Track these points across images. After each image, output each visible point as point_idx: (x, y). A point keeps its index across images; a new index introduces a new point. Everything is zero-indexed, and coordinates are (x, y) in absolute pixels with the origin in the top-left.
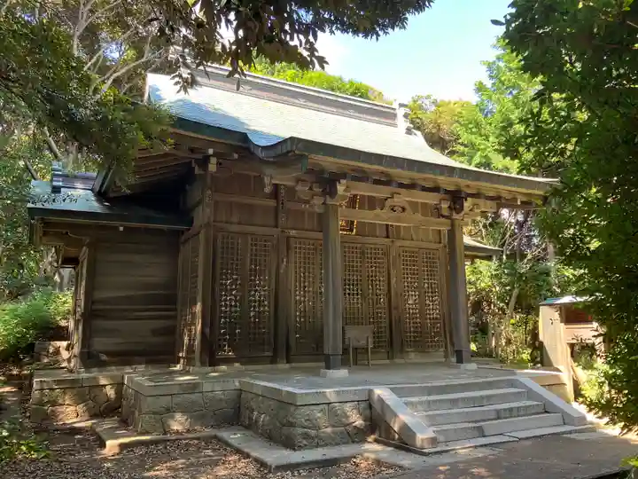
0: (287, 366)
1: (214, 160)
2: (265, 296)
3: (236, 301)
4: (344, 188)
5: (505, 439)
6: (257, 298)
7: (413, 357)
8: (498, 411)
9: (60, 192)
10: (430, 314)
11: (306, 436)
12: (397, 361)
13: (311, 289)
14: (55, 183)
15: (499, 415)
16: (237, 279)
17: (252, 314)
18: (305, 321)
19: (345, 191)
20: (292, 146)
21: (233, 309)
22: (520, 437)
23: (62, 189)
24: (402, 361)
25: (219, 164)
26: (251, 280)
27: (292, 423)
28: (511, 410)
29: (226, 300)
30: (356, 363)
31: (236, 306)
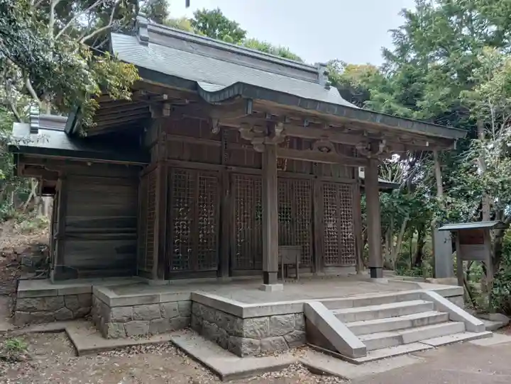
0: (230, 279)
1: (168, 106)
2: (211, 221)
3: (187, 226)
4: (280, 131)
5: (422, 347)
6: (205, 223)
7: (332, 271)
8: (412, 321)
9: (37, 133)
10: (345, 236)
11: (251, 345)
12: (319, 274)
13: (249, 216)
14: (33, 125)
15: (413, 324)
16: (188, 208)
17: (201, 236)
18: (244, 241)
19: (281, 133)
20: (239, 91)
21: (185, 232)
22: (434, 345)
23: (40, 131)
24: (323, 274)
25: (172, 110)
26: (200, 208)
27: (238, 333)
28: (422, 319)
29: (178, 225)
30: (286, 276)
31: (187, 229)
